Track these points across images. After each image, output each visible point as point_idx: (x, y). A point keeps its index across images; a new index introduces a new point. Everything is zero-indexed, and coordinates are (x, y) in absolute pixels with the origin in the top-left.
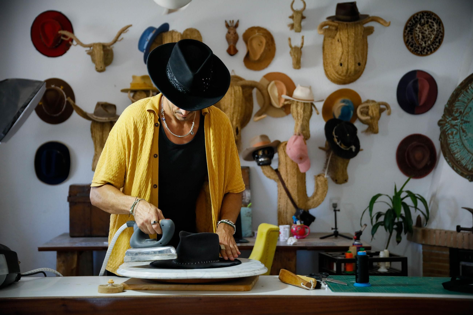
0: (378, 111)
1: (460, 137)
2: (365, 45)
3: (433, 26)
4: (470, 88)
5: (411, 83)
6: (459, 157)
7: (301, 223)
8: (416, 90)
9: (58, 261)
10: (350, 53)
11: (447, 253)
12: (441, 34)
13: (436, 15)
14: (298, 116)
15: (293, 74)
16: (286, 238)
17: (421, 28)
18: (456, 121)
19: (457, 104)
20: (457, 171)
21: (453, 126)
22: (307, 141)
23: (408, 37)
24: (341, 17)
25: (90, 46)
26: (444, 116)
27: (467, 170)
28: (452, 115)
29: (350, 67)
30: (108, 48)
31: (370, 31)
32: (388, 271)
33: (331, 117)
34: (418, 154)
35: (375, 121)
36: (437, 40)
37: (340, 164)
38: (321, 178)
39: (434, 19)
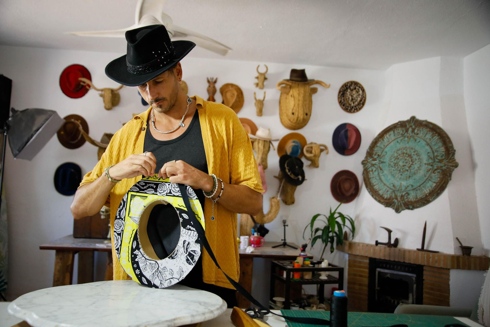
0: (319, 151)
1: (378, 174)
2: (311, 102)
3: (359, 91)
4: (385, 137)
5: (343, 132)
6: (377, 188)
7: (258, 235)
8: (347, 137)
9: (57, 258)
10: (300, 105)
11: (367, 261)
12: (364, 99)
13: (360, 85)
14: (259, 151)
15: (256, 120)
16: (246, 247)
17: (351, 92)
18: (375, 162)
19: (376, 149)
20: (375, 199)
21: (373, 165)
22: (265, 171)
23: (341, 98)
24: (294, 78)
25: (102, 90)
26: (366, 157)
27: (383, 198)
28: (372, 157)
29: (299, 116)
30: (116, 92)
31: (314, 91)
32: (328, 279)
33: (284, 154)
34: (347, 185)
35: (317, 158)
36: (361, 102)
37: (289, 190)
38: (275, 200)
39: (360, 87)
